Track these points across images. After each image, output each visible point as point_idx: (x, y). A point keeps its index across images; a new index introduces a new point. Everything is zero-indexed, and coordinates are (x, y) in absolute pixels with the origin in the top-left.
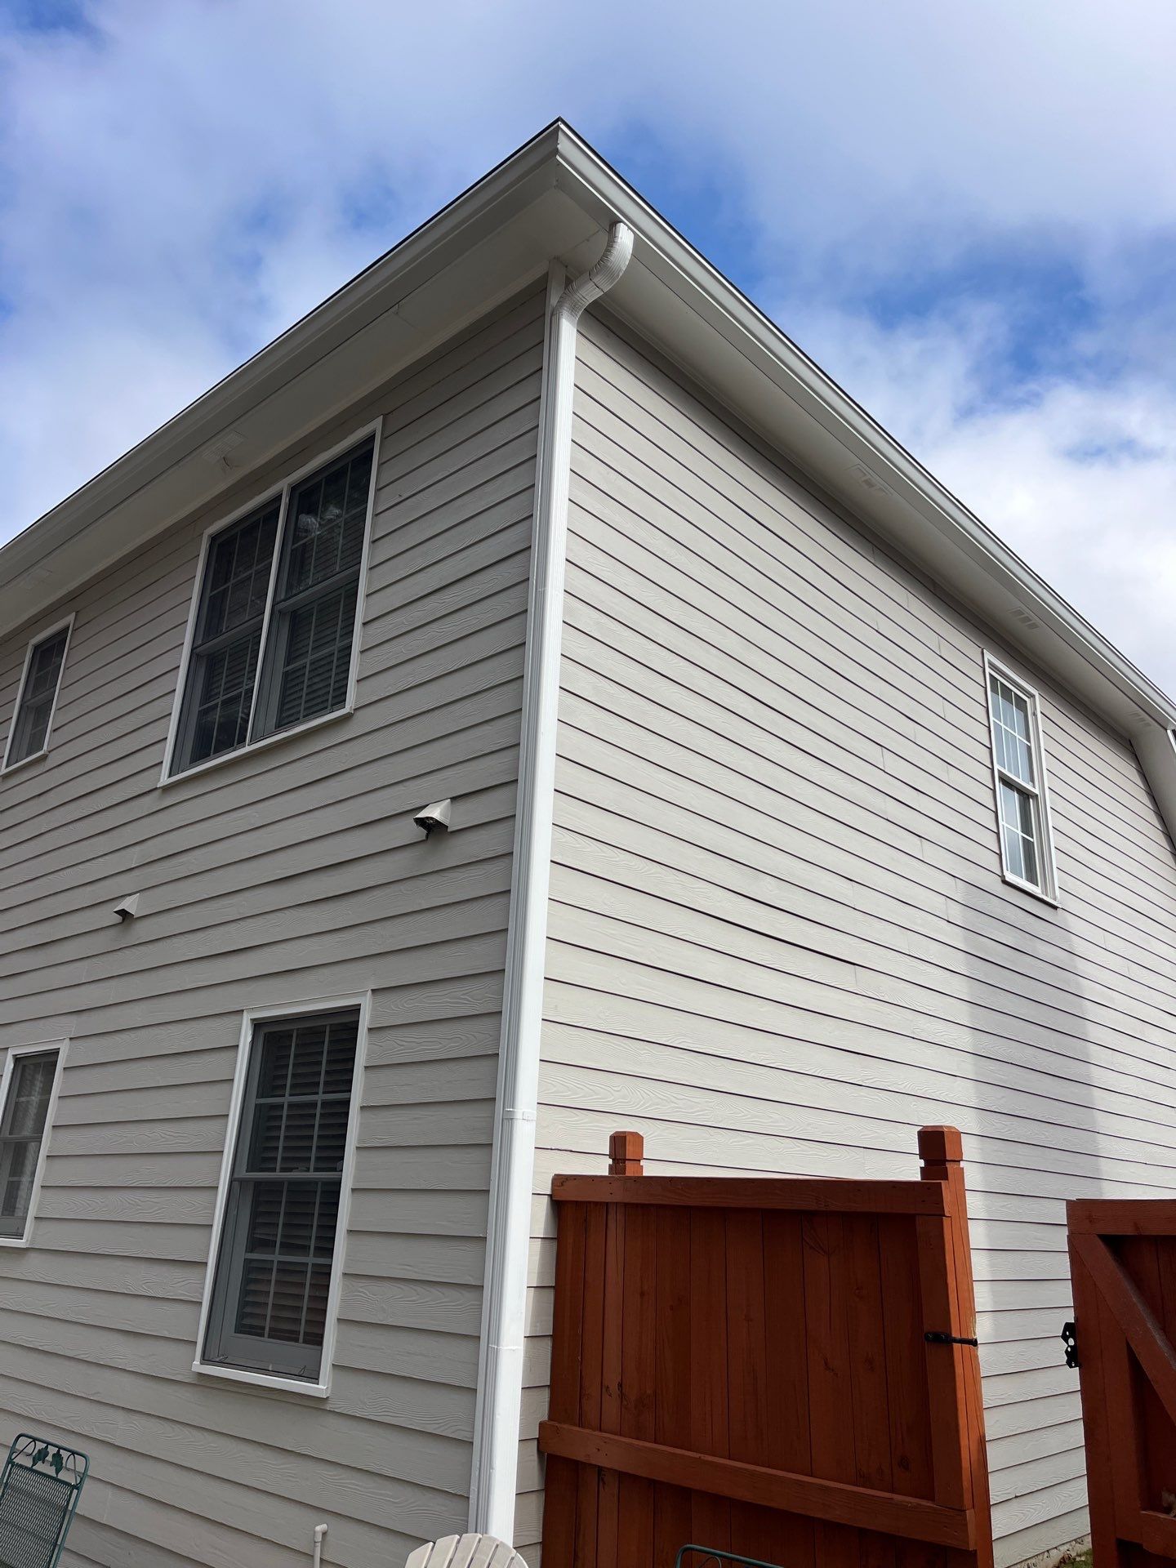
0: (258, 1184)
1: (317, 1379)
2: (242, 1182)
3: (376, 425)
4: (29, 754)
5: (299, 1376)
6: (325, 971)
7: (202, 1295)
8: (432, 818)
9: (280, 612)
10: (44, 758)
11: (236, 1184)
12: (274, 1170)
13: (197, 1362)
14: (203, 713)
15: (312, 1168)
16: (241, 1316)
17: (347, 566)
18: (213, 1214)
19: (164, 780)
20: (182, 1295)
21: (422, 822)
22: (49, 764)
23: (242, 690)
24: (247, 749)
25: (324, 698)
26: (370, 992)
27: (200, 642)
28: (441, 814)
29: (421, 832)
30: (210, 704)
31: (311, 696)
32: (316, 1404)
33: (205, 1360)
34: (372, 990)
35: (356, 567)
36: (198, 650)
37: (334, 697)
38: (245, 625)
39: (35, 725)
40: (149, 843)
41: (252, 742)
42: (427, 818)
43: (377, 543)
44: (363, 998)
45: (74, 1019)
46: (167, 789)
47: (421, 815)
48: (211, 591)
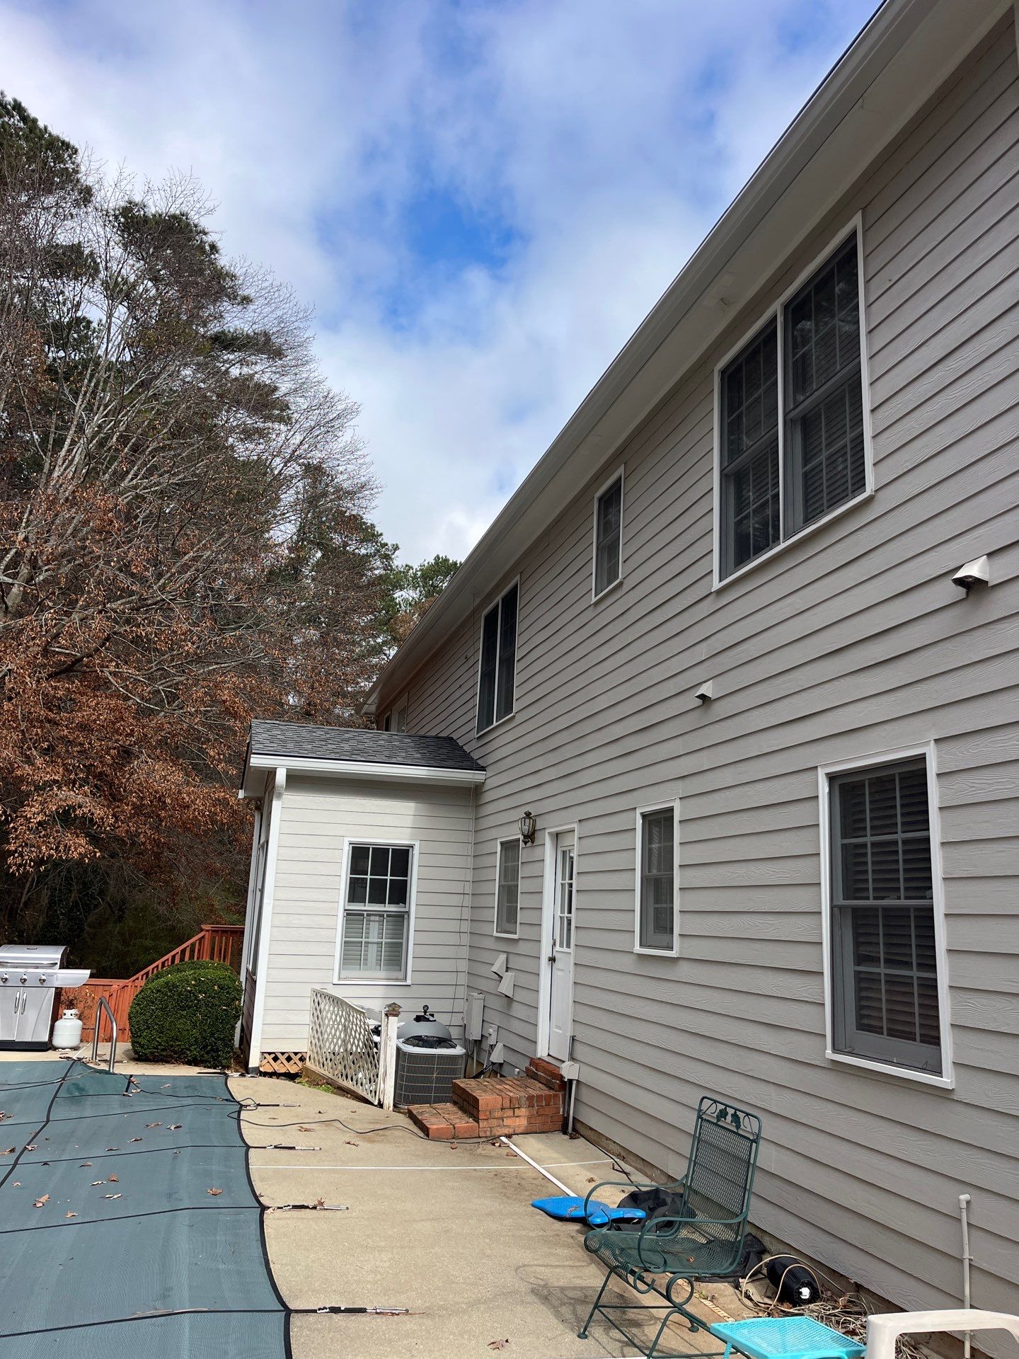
0: (855, 911)
1: (941, 1073)
2: (841, 908)
3: (857, 221)
4: (609, 583)
5: (923, 1069)
6: (887, 727)
7: (823, 997)
8: (970, 577)
9: (791, 420)
10: (621, 584)
11: (836, 910)
12: (868, 898)
13: (829, 1051)
14: (739, 524)
15: (902, 897)
16: (860, 1017)
17: (847, 362)
18: (821, 933)
19: (717, 585)
20: (805, 997)
21: (960, 582)
22: (626, 588)
23: (769, 496)
24: (782, 546)
25: (844, 487)
26: (932, 742)
27: (726, 464)
28: (981, 571)
29: (961, 592)
30: (743, 515)
31: (831, 489)
32: (943, 1094)
33: (835, 1049)
34: (935, 740)
35: (857, 361)
36: (726, 471)
37: (853, 485)
38: (763, 440)
39: (609, 561)
40: (713, 638)
41: (786, 539)
42: (966, 577)
43: (872, 334)
44: (928, 748)
45: (680, 783)
46: (720, 592)
47: (959, 575)
48: (729, 417)
